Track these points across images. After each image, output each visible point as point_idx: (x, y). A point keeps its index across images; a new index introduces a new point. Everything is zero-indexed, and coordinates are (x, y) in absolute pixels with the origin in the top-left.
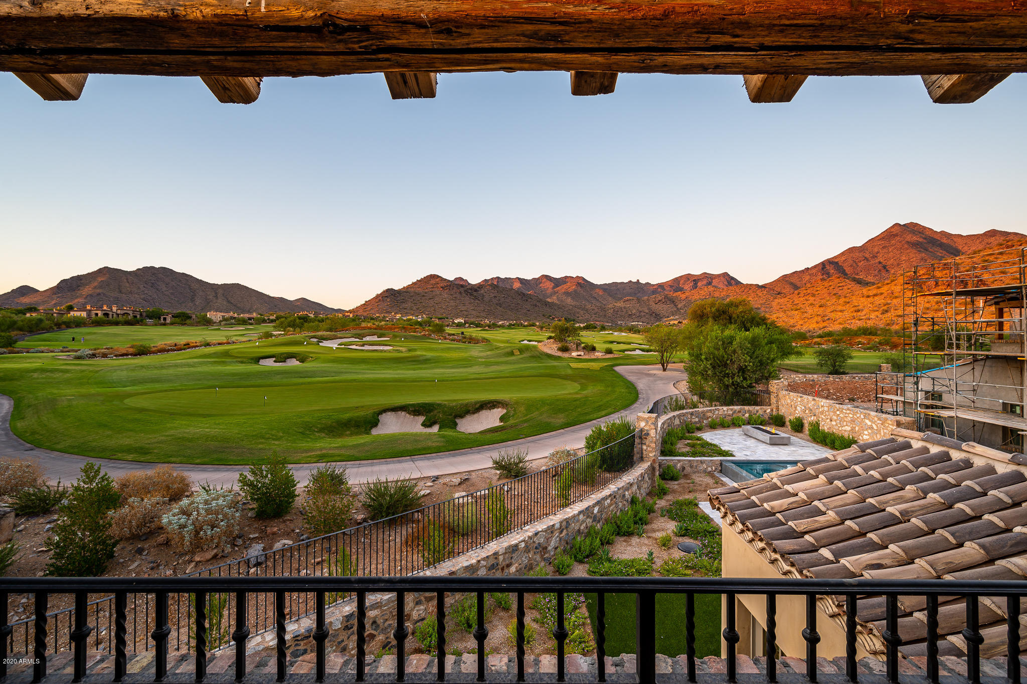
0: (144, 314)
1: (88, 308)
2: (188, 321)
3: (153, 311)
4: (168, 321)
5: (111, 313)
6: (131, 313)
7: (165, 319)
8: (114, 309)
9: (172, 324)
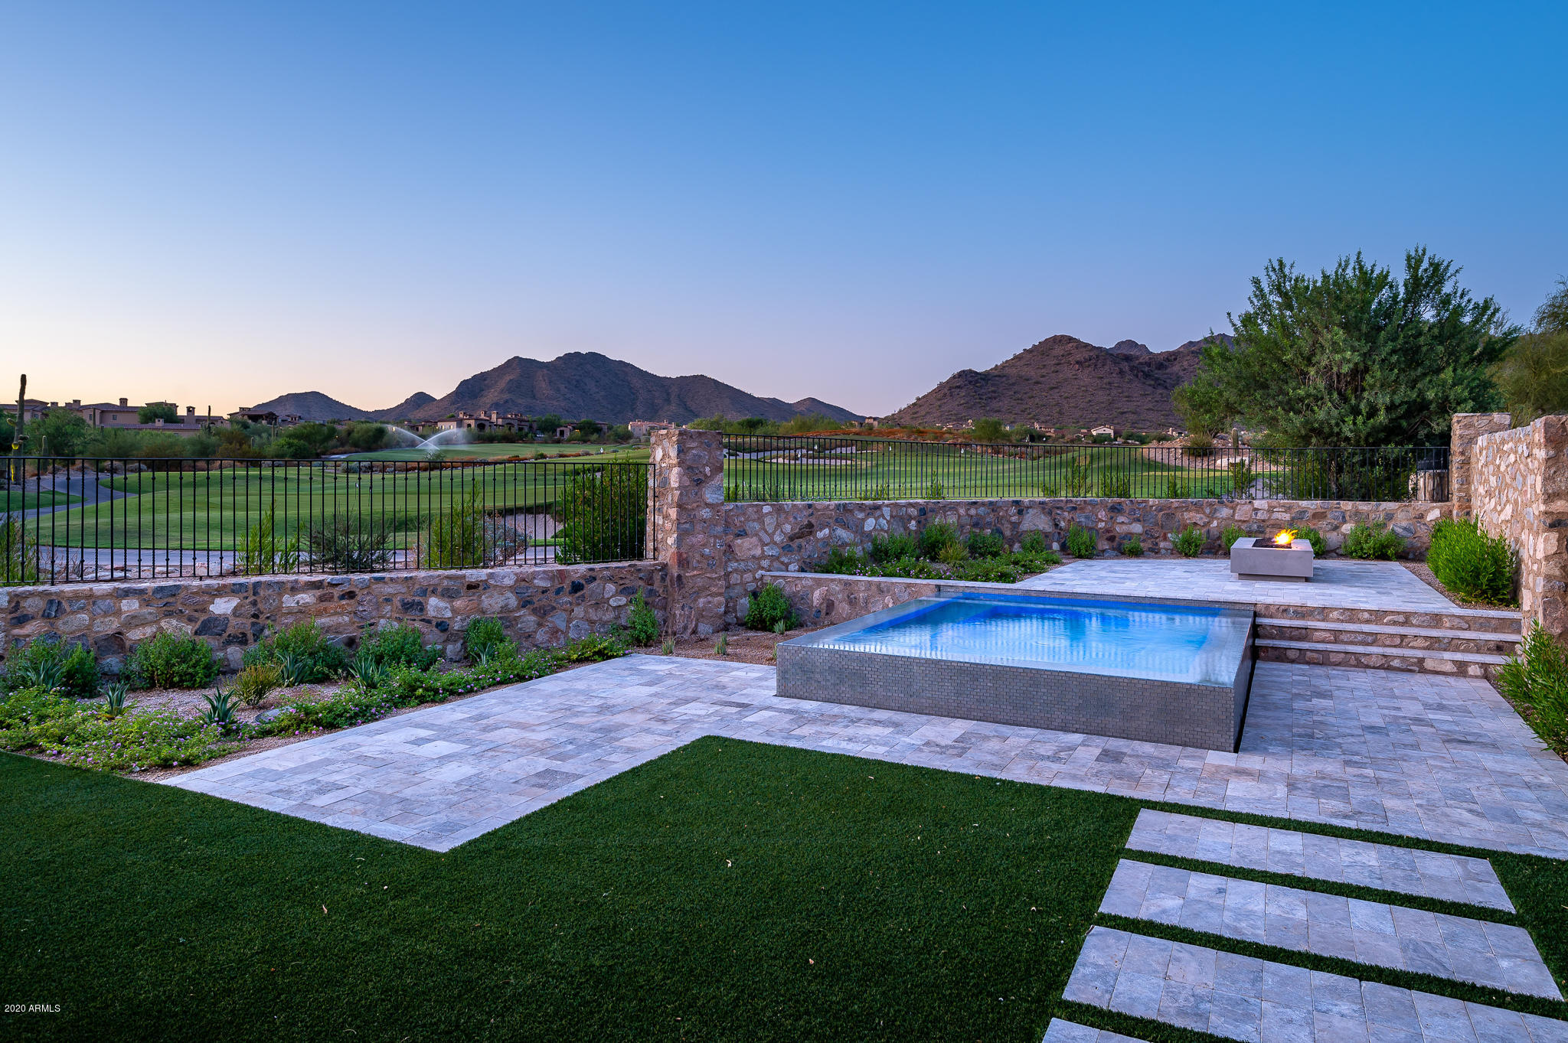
0: (535, 426)
1: (461, 416)
2: (595, 436)
3: (546, 421)
4: (567, 435)
5: (487, 424)
6: (516, 423)
7: (562, 433)
8: (494, 417)
9: (569, 441)
